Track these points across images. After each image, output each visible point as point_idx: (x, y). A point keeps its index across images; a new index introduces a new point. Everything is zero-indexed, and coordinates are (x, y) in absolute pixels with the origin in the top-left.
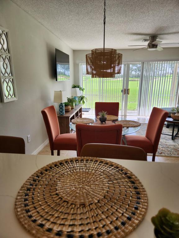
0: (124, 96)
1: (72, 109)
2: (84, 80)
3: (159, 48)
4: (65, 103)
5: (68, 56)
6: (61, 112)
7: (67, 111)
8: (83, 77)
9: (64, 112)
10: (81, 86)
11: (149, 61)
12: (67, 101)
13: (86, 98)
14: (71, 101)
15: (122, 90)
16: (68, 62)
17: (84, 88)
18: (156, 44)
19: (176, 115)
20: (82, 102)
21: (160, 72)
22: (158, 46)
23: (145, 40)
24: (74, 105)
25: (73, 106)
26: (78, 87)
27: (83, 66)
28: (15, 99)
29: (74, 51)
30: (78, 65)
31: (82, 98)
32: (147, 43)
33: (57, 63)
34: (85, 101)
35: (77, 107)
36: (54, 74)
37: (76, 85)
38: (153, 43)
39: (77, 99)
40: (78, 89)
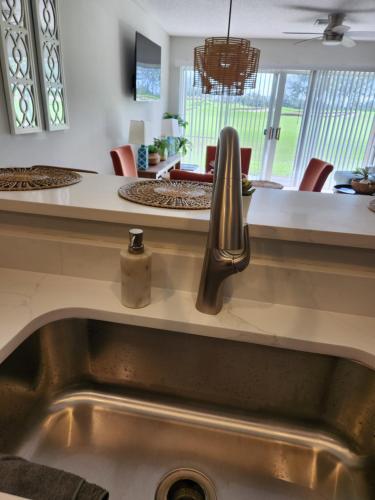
0: (269, 142)
1: (162, 160)
2: (187, 107)
3: (346, 41)
4: (150, 147)
5: (158, 49)
6: (142, 163)
7: (152, 164)
8: (188, 102)
9: (147, 163)
10: (182, 118)
11: (326, 69)
12: (152, 144)
13: (190, 143)
14: (160, 145)
15: (266, 131)
16: (158, 62)
17: (187, 120)
18: (341, 32)
19: (361, 182)
20: (181, 150)
21: (362, 97)
22: (344, 38)
23: (321, 22)
24: (166, 153)
25: (163, 155)
26: (176, 117)
27: (188, 72)
28: (64, 127)
29: (172, 38)
30: (178, 69)
31: (182, 143)
32: (322, 29)
33: (138, 63)
34: (187, 148)
35: (171, 158)
36: (130, 87)
37: (171, 114)
38: (335, 29)
39: (172, 142)
40: (175, 121)
